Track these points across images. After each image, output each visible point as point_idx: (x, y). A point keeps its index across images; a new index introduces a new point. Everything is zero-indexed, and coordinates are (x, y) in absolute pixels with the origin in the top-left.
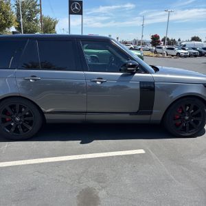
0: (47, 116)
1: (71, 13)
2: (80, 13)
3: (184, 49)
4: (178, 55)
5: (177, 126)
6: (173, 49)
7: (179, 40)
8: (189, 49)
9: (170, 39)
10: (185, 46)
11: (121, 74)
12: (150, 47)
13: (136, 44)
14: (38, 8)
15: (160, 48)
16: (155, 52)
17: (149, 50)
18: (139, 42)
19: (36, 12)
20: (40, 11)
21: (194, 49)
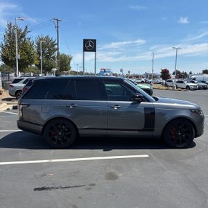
0: (80, 131)
1: (85, 50)
3: (193, 82)
4: (188, 87)
5: (173, 140)
6: (182, 82)
7: (191, 73)
8: (198, 82)
9: (181, 72)
10: (194, 79)
11: (131, 102)
12: (161, 80)
13: (147, 77)
15: (171, 81)
16: (166, 85)
17: (160, 83)
18: (151, 75)
19: (55, 50)
20: (58, 49)
21: (203, 82)
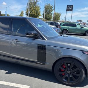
2: (72, 10)
14: (53, 9)
